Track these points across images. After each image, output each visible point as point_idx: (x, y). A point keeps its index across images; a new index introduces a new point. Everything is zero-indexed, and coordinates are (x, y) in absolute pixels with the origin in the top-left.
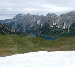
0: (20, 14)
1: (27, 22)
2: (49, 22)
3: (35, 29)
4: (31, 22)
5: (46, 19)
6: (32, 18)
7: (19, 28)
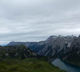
0: (53, 36)
1: (57, 44)
2: (78, 45)
3: (65, 53)
4: (61, 44)
5: (78, 42)
6: (62, 40)
7: (49, 50)
